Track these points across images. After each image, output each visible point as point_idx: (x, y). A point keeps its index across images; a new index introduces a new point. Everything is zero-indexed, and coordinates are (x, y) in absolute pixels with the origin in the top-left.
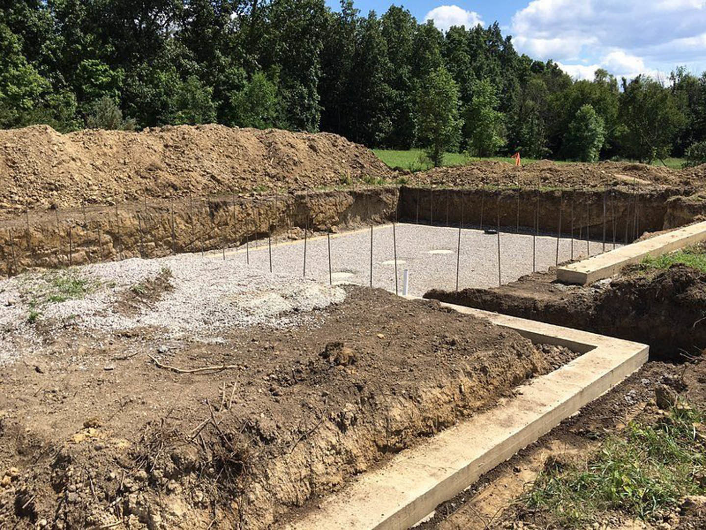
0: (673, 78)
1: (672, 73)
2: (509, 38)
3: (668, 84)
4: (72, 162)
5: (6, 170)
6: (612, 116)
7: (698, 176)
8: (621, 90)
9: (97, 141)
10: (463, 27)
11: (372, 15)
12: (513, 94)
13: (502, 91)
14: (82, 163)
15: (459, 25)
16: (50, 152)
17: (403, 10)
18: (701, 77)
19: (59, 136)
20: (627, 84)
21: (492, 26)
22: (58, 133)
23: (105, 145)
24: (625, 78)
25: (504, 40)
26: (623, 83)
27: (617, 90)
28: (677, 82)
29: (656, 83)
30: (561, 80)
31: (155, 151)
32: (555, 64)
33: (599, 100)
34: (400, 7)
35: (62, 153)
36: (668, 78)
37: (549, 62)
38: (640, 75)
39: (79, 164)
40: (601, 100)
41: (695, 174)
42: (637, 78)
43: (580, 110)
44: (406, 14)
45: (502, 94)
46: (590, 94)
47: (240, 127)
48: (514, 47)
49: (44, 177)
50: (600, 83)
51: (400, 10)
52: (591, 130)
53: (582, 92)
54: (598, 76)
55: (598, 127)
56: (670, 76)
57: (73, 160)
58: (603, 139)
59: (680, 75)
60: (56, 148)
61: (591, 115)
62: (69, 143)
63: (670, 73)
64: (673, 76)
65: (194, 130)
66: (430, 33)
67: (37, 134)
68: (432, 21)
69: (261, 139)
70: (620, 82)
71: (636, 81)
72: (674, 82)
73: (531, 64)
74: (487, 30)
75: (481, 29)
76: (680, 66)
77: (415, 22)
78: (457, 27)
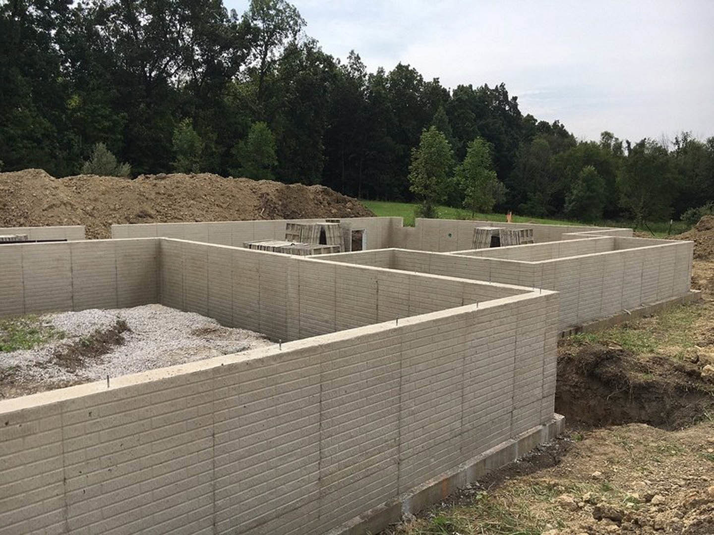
0: (677, 142)
1: (676, 138)
2: (515, 98)
3: (672, 148)
4: (63, 206)
8: (626, 153)
9: (90, 187)
10: (471, 86)
11: (381, 71)
12: (517, 152)
14: (72, 207)
15: (466, 84)
16: (42, 196)
17: (410, 68)
18: (706, 143)
19: (53, 181)
20: (632, 147)
21: (499, 86)
22: (52, 178)
24: (630, 141)
25: (509, 99)
26: (627, 145)
27: (622, 152)
28: (681, 146)
29: (661, 146)
30: (566, 141)
31: (147, 199)
32: (562, 125)
33: (601, 162)
34: (407, 65)
35: (54, 197)
36: (672, 142)
37: (555, 123)
38: (645, 139)
39: (70, 209)
40: (603, 162)
42: (642, 141)
43: (583, 170)
44: (413, 72)
47: (234, 178)
48: (519, 108)
49: (33, 220)
50: (606, 145)
51: (407, 68)
54: (603, 138)
56: (674, 141)
57: (64, 204)
59: (685, 139)
60: (48, 192)
62: (62, 188)
63: (674, 138)
64: (677, 141)
65: (187, 178)
66: (435, 90)
67: (31, 178)
68: (438, 79)
69: (254, 190)
70: (625, 145)
71: (642, 144)
72: (679, 147)
73: (537, 124)
74: (493, 90)
75: (488, 88)
76: (685, 132)
77: (421, 79)
78: (465, 86)
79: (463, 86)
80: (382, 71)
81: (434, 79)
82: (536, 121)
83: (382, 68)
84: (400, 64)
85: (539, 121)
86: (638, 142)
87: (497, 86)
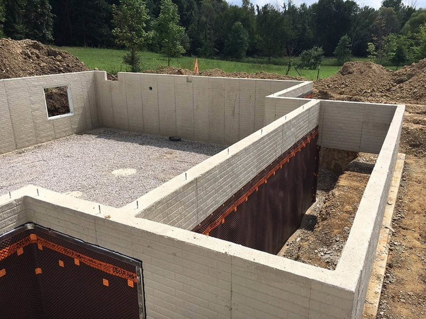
0: (285, 7)
3: (282, 10)
6: (253, 29)
7: (329, 87)
12: (193, 12)
13: (186, 10)
18: (299, 7)
20: (259, 9)
24: (258, 5)
26: (257, 8)
27: (254, 13)
28: (287, 9)
29: (276, 9)
30: (222, 4)
36: (282, 6)
38: (267, 4)
41: (327, 85)
42: (265, 5)
43: (234, 25)
45: (186, 12)
46: (240, 15)
50: (245, 8)
52: (241, 39)
53: (235, 13)
54: (244, 3)
55: (245, 37)
56: (283, 6)
58: (248, 45)
59: (289, 4)
61: (241, 29)
63: (283, 4)
70: (256, 8)
71: (265, 7)
72: (285, 9)
86: (263, 6)
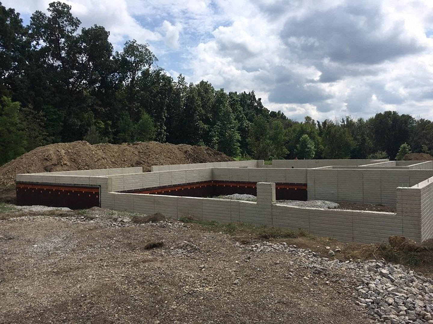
2: (260, 99)
3: (340, 124)
4: (103, 160)
5: (72, 164)
8: (317, 128)
9: (109, 150)
10: (236, 92)
16: (92, 155)
17: (208, 83)
18: (357, 121)
19: (92, 147)
20: (320, 124)
21: (251, 93)
23: (113, 151)
25: (257, 100)
26: (318, 123)
32: (282, 113)
33: (311, 132)
34: (206, 81)
35: (98, 155)
36: (341, 121)
37: (279, 112)
38: (326, 120)
39: (106, 161)
40: (312, 133)
43: (302, 137)
44: (209, 85)
46: (306, 129)
48: (262, 104)
50: (307, 123)
51: (206, 83)
52: (309, 148)
53: (302, 128)
54: (306, 120)
55: (311, 146)
57: (104, 158)
58: (314, 153)
59: (347, 119)
60: (93, 152)
61: (308, 140)
63: (342, 119)
64: (343, 121)
66: (223, 95)
67: (81, 145)
68: (223, 89)
71: (325, 122)
73: (269, 113)
74: (248, 95)
75: (246, 94)
76: (347, 116)
77: (213, 89)
78: (233, 92)
79: (232, 92)
80: (192, 85)
81: (221, 89)
82: (269, 111)
83: (192, 83)
84: (203, 81)
85: (271, 111)
86: (323, 121)
87: (250, 92)
